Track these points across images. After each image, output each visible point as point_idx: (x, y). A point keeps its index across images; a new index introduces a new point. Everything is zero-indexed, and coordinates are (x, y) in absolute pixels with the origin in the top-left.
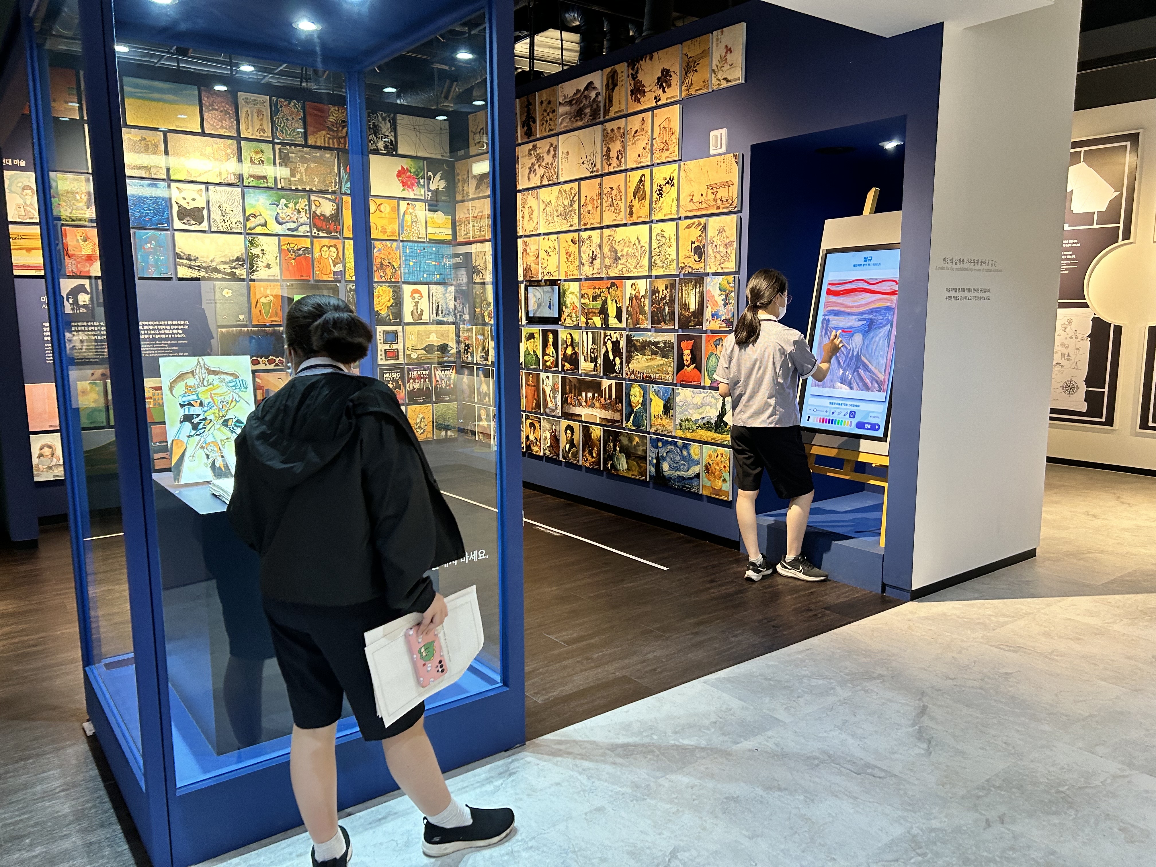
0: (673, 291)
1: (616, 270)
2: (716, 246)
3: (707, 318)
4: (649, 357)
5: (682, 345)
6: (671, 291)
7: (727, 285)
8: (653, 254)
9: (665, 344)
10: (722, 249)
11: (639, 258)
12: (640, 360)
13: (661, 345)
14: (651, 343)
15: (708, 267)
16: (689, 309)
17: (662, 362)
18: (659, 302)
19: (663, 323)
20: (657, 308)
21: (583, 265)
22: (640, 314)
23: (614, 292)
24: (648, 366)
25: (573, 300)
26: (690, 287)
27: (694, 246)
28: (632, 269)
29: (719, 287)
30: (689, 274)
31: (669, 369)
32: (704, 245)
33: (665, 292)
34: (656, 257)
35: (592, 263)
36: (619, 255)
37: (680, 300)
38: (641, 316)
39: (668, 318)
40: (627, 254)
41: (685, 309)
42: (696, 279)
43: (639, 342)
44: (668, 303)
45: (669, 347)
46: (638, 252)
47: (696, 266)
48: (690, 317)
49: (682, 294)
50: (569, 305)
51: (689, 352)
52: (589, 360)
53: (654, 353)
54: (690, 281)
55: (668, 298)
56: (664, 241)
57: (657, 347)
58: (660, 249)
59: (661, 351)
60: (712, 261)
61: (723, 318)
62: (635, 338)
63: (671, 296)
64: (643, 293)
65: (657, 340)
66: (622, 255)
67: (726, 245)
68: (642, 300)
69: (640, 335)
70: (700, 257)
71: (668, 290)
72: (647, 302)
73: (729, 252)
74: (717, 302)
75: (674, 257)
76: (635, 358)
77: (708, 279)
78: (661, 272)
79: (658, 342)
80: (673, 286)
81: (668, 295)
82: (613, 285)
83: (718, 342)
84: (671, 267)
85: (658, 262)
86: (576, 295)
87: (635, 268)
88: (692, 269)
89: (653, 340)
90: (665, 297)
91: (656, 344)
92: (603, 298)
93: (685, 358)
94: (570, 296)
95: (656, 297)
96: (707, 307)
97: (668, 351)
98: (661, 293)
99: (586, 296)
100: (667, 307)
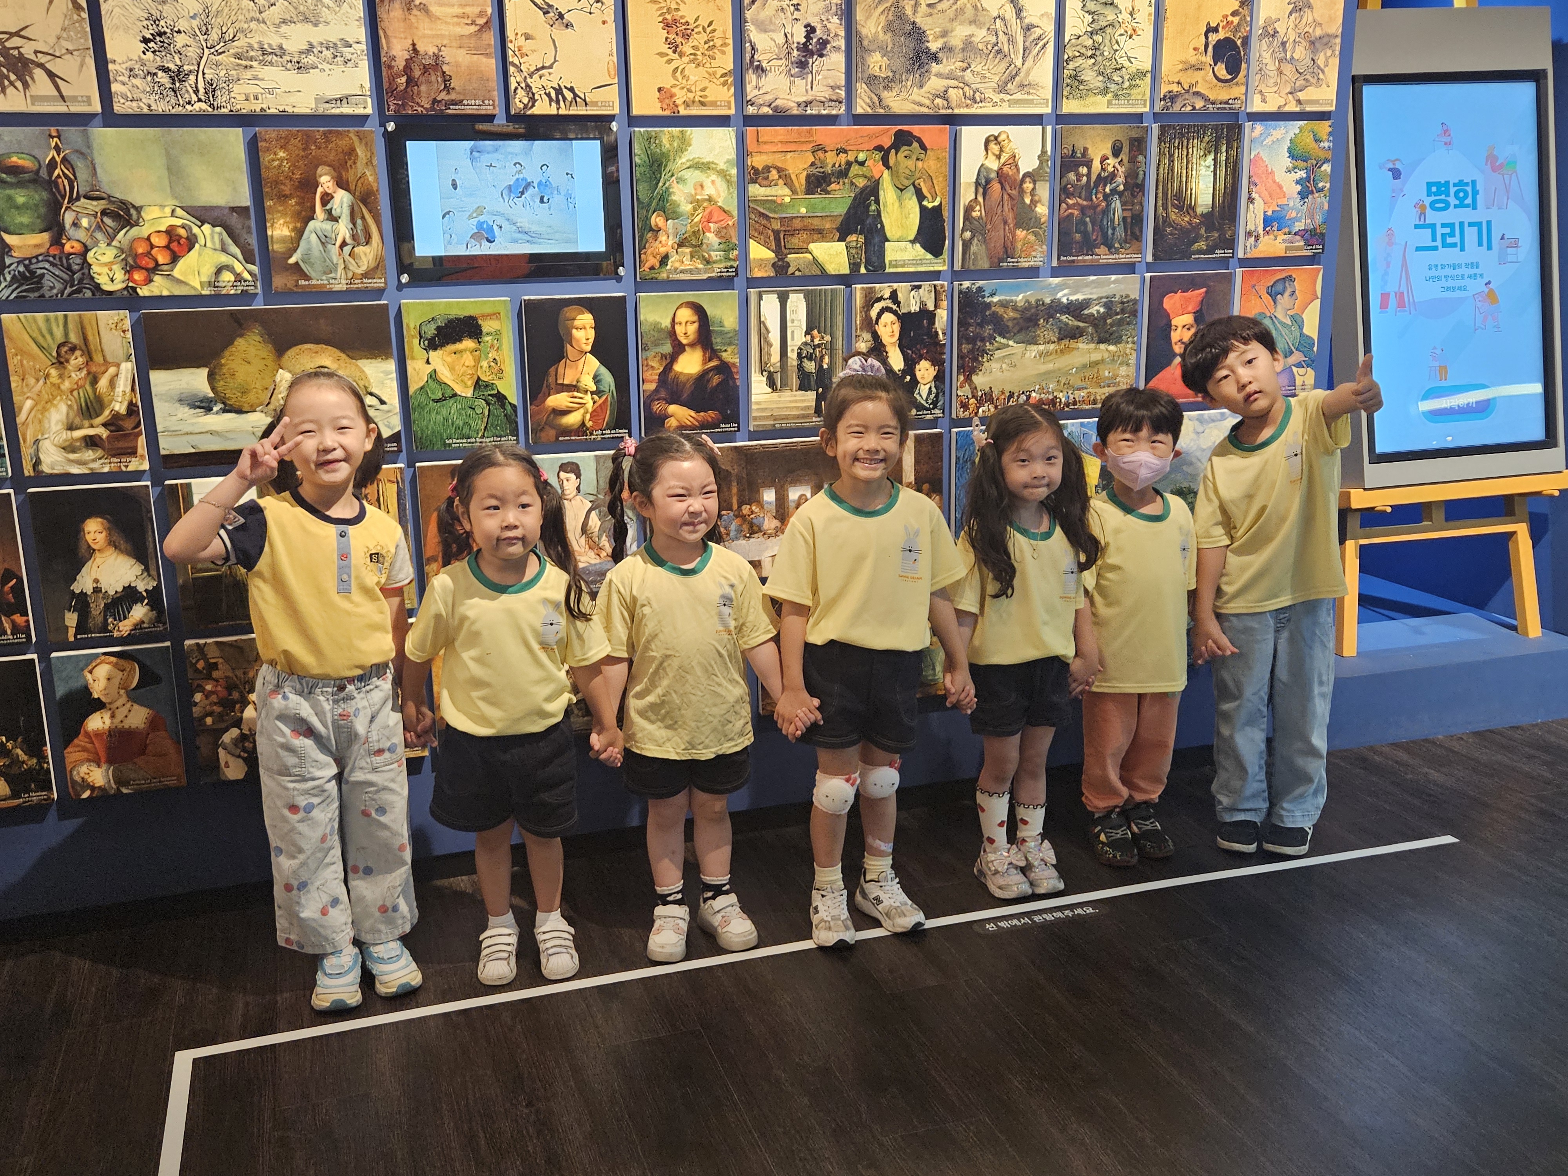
0: (1141, 158)
1: (917, 94)
2: (1284, 44)
3: (1251, 227)
4: (1052, 347)
5: (1170, 302)
6: (1132, 160)
7: (1314, 145)
8: (1069, 52)
9: (1106, 305)
10: (1300, 53)
11: (1019, 62)
12: (1014, 359)
13: (1096, 309)
14: (1055, 308)
15: (1257, 98)
16: (1192, 208)
17: (1096, 357)
18: (1088, 190)
19: (1103, 249)
20: (1083, 209)
21: (760, 70)
22: (1018, 226)
23: (910, 163)
24: (1048, 373)
25: (709, 190)
26: (1196, 148)
27: (1214, 38)
28: (990, 94)
29: (1290, 151)
30: (1194, 114)
31: (1123, 370)
32: (1246, 41)
33: (1112, 161)
34: (1080, 61)
35: (802, 65)
36: (934, 46)
37: (1163, 183)
38: (1020, 233)
39: (1120, 232)
40: (968, 45)
41: (1180, 208)
42: (1216, 128)
43: (1015, 308)
44: (1121, 194)
45: (1123, 311)
46: (1011, 40)
47: (1221, 94)
48: (1196, 228)
49: (1171, 169)
50: (686, 207)
51: (1188, 319)
52: (795, 382)
53: (1071, 334)
54: (1198, 131)
55: (1120, 179)
56: (1111, 17)
57: (1078, 317)
58: (1096, 38)
59: (1095, 326)
60: (1271, 82)
61: (1299, 226)
62: (995, 299)
63: (1132, 175)
64: (1028, 163)
65: (1080, 297)
66: (948, 49)
67: (1312, 43)
68: (1028, 186)
69: (1018, 289)
70: (1234, 68)
71: (1124, 156)
72: (1044, 191)
73: (1321, 62)
74: (1280, 187)
75: (1148, 66)
76: (998, 354)
77: (1253, 131)
78: (1099, 105)
79: (1086, 304)
80: (1138, 145)
81: (1121, 170)
82: (902, 140)
83: (1279, 287)
84: (1134, 91)
85: (1089, 76)
86: (723, 174)
87: (1002, 88)
88: (1207, 100)
89: (1064, 296)
90: (1113, 176)
91: (1076, 309)
92: (861, 183)
93: (1175, 336)
94: (692, 176)
95: (1079, 177)
96: (1251, 200)
97: (1120, 323)
98: (1096, 165)
99: (774, 174)
100: (1117, 204)
